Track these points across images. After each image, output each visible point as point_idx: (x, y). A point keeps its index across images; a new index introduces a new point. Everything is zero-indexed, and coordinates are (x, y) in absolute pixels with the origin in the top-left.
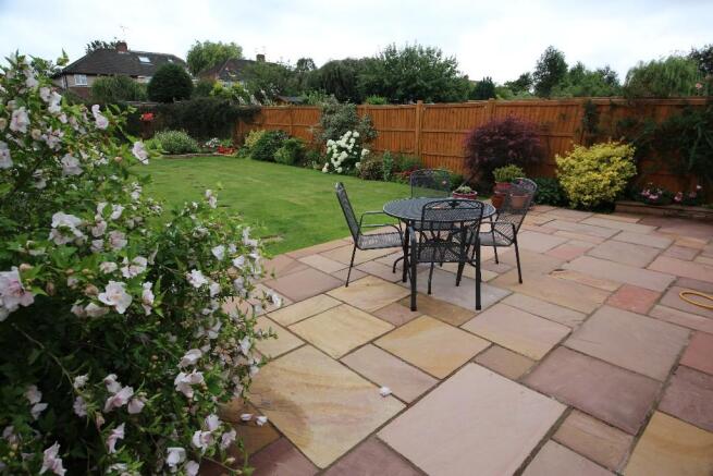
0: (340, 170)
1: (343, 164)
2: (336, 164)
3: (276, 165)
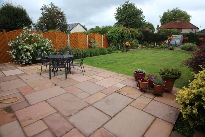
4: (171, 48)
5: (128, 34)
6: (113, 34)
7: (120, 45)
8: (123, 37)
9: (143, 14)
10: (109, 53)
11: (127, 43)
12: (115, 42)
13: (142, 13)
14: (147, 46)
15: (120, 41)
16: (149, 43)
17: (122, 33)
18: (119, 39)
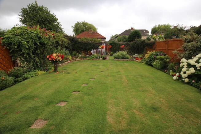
0: (187, 80)
1: (189, 77)
2: (184, 76)
3: (153, 68)
4: (104, 58)
5: (51, 39)
6: (19, 38)
7: (39, 59)
8: (43, 44)
9: (58, 21)
10: (15, 82)
11: (54, 55)
12: (28, 54)
13: (56, 20)
14: (77, 57)
15: (38, 52)
16: (79, 53)
17: (40, 38)
18: (36, 49)
